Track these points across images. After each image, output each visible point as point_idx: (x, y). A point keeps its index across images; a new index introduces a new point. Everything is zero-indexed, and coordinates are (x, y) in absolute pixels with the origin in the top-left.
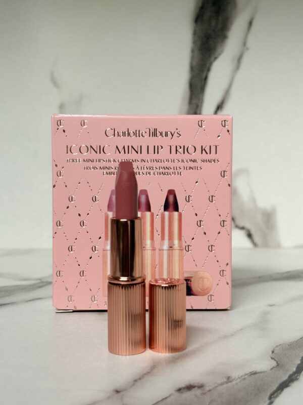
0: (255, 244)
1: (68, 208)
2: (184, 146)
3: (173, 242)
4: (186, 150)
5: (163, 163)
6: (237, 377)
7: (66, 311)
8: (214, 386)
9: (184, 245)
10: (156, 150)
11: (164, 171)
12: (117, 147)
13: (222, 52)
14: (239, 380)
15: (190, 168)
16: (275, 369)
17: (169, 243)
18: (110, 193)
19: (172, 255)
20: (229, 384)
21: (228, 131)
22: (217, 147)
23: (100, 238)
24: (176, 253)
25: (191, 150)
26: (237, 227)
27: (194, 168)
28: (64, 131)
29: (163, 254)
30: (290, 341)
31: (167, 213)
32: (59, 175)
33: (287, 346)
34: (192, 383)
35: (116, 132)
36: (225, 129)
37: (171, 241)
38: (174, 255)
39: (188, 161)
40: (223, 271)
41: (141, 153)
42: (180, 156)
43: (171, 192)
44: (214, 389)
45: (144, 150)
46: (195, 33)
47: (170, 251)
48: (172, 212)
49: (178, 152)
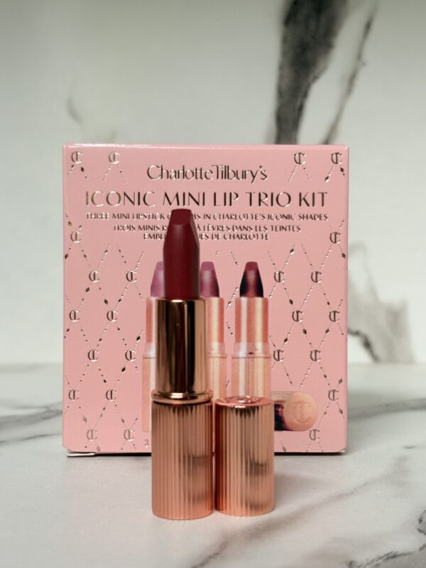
0: (375, 358)
1: (88, 290)
2: (272, 194)
3: (254, 346)
4: (275, 200)
5: (239, 220)
6: (365, 563)
7: (84, 455)
9: (272, 350)
10: (228, 199)
11: (239, 232)
12: (166, 195)
13: (325, 68)
15: (282, 228)
17: (248, 347)
18: (155, 267)
19: (253, 366)
21: (342, 170)
22: (325, 195)
23: (138, 338)
24: (260, 363)
25: (283, 199)
26: (350, 332)
27: (288, 228)
28: (82, 169)
29: (238, 364)
31: (244, 300)
32: (74, 238)
35: (164, 171)
36: (337, 167)
37: (251, 344)
38: (256, 365)
39: (279, 217)
40: (334, 391)
41: (204, 204)
42: (266, 209)
43: (252, 266)
45: (209, 199)
46: (285, 40)
47: (250, 359)
48: (252, 297)
49: (262, 203)
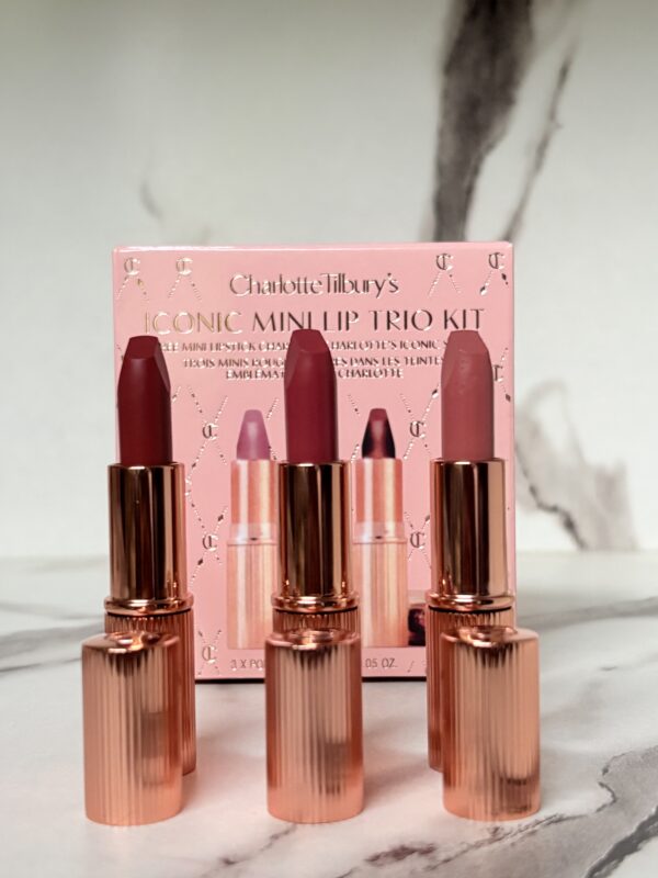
0: (581, 544)
2: (406, 313)
3: (383, 526)
4: (409, 320)
5: (359, 349)
6: (515, 830)
8: (458, 850)
9: (408, 532)
10: (344, 321)
11: (360, 367)
12: (257, 316)
13: (503, 133)
14: (520, 835)
15: (420, 360)
16: (606, 809)
17: (375, 529)
19: (382, 555)
20: (496, 845)
21: (504, 277)
22: (480, 312)
23: (221, 518)
24: (391, 551)
25: (422, 319)
26: (542, 506)
27: (428, 360)
28: (140, 283)
29: (362, 552)
30: (647, 747)
31: (368, 462)
33: (639, 757)
34: (407, 843)
35: (254, 283)
36: (497, 273)
37: (379, 524)
38: (386, 554)
39: (416, 344)
42: (397, 334)
43: (378, 415)
44: (457, 856)
45: (317, 321)
46: (446, 95)
47: (378, 546)
48: (379, 458)
49: (391, 326)
